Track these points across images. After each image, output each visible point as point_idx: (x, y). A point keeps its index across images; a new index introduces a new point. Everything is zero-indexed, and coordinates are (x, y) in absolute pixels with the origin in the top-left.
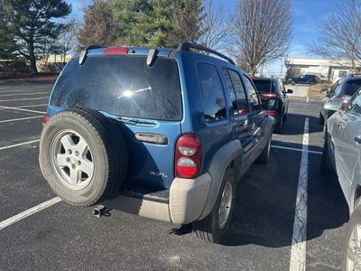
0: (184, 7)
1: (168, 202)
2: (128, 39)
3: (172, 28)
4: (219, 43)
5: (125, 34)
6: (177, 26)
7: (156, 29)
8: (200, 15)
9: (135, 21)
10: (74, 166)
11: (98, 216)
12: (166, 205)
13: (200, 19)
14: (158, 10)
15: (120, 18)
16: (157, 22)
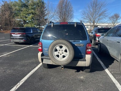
0: (39, 6)
1: (86, 61)
2: (19, 17)
3: (36, 14)
4: (52, 19)
5: (18, 15)
6: (37, 13)
7: (30, 13)
8: (45, 9)
9: (22, 11)
10: (61, 54)
11: (63, 69)
12: (85, 62)
13: (45, 11)
14: (30, 7)
15: (16, 10)
16: (30, 11)
